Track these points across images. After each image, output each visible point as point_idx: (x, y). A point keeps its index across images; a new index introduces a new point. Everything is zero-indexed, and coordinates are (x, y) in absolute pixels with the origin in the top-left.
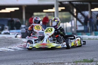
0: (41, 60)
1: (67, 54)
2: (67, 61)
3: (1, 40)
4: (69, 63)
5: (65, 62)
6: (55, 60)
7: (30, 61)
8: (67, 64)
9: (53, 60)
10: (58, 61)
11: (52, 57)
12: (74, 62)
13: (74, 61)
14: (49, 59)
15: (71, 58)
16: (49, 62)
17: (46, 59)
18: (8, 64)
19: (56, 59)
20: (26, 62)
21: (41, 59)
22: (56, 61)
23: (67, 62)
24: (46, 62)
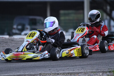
0: (68, 68)
1: (101, 61)
2: (101, 70)
3: (19, 42)
4: (104, 73)
5: (99, 71)
6: (85, 68)
7: (53, 69)
8: (101, 74)
9: (83, 68)
10: (90, 70)
11: (81, 64)
12: (110, 72)
13: (110, 70)
14: (77, 67)
15: (106, 66)
16: (77, 71)
17: (74, 67)
18: (26, 73)
19: (87, 68)
20: (49, 71)
21: (67, 66)
22: (87, 70)
23: (101, 72)
24: (73, 71)
